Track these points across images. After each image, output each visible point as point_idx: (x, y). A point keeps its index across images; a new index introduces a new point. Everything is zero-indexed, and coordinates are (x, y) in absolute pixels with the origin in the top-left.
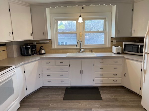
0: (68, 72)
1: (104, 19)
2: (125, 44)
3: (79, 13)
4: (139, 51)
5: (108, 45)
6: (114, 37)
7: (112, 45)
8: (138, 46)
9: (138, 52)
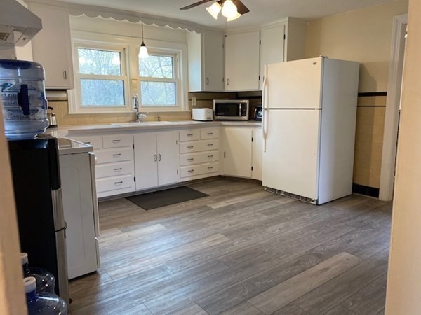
0: (130, 162)
1: (173, 55)
2: (216, 104)
3: (140, 38)
4: (240, 113)
5: (184, 107)
6: (200, 90)
7: (191, 107)
8: (238, 105)
9: (238, 115)
